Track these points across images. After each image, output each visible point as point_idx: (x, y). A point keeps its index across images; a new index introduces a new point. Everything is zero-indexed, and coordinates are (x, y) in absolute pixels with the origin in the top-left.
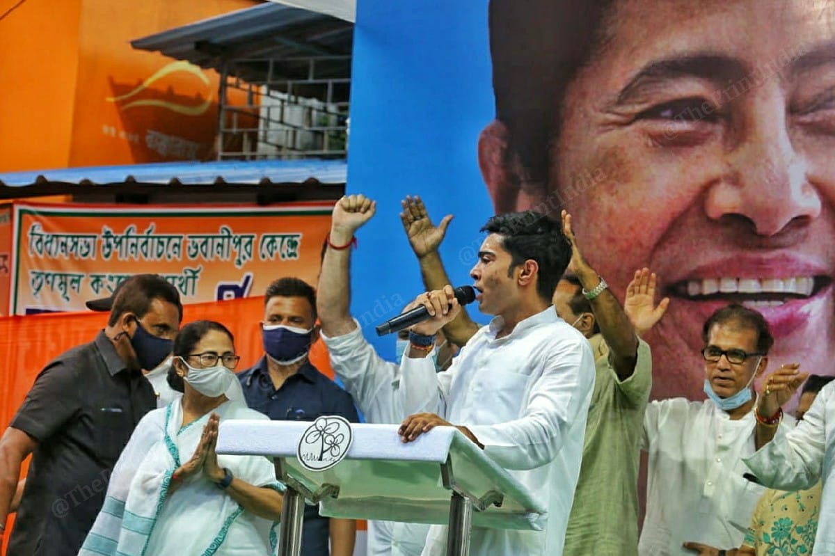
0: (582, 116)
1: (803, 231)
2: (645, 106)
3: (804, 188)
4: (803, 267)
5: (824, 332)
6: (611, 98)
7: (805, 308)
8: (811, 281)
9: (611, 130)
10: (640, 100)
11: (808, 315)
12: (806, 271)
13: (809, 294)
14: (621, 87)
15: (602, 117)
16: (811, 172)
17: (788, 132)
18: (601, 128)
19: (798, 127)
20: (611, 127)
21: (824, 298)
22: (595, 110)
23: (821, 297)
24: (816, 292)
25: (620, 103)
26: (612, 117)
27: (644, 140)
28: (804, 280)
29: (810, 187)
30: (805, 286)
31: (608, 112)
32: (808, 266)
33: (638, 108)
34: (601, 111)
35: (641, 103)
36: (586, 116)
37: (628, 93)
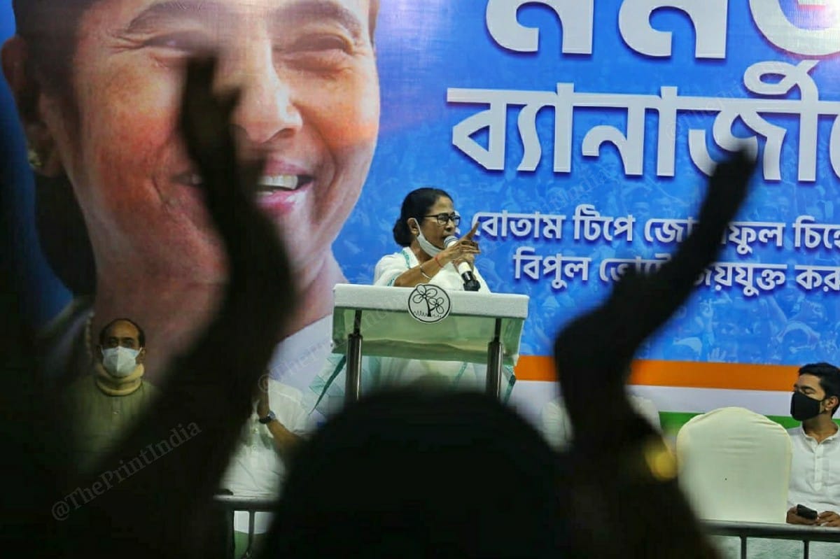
0: (95, 38)
1: (288, 141)
2: (152, 35)
3: (288, 110)
4: (287, 168)
5: (306, 217)
6: (123, 27)
7: (291, 198)
8: (296, 179)
9: (120, 52)
10: (148, 30)
11: (293, 203)
12: (290, 171)
13: (293, 188)
14: (131, 18)
15: (114, 41)
16: (294, 97)
17: (275, 67)
18: (113, 49)
19: (283, 64)
20: (122, 49)
21: (306, 192)
22: (108, 34)
23: (304, 191)
24: (299, 187)
25: (129, 31)
26: (124, 42)
27: (151, 62)
28: (289, 177)
29: (294, 108)
30: (291, 182)
31: (120, 37)
32: (293, 166)
33: (145, 37)
34: (113, 36)
35: (148, 33)
36: (99, 38)
37: (137, 24)
